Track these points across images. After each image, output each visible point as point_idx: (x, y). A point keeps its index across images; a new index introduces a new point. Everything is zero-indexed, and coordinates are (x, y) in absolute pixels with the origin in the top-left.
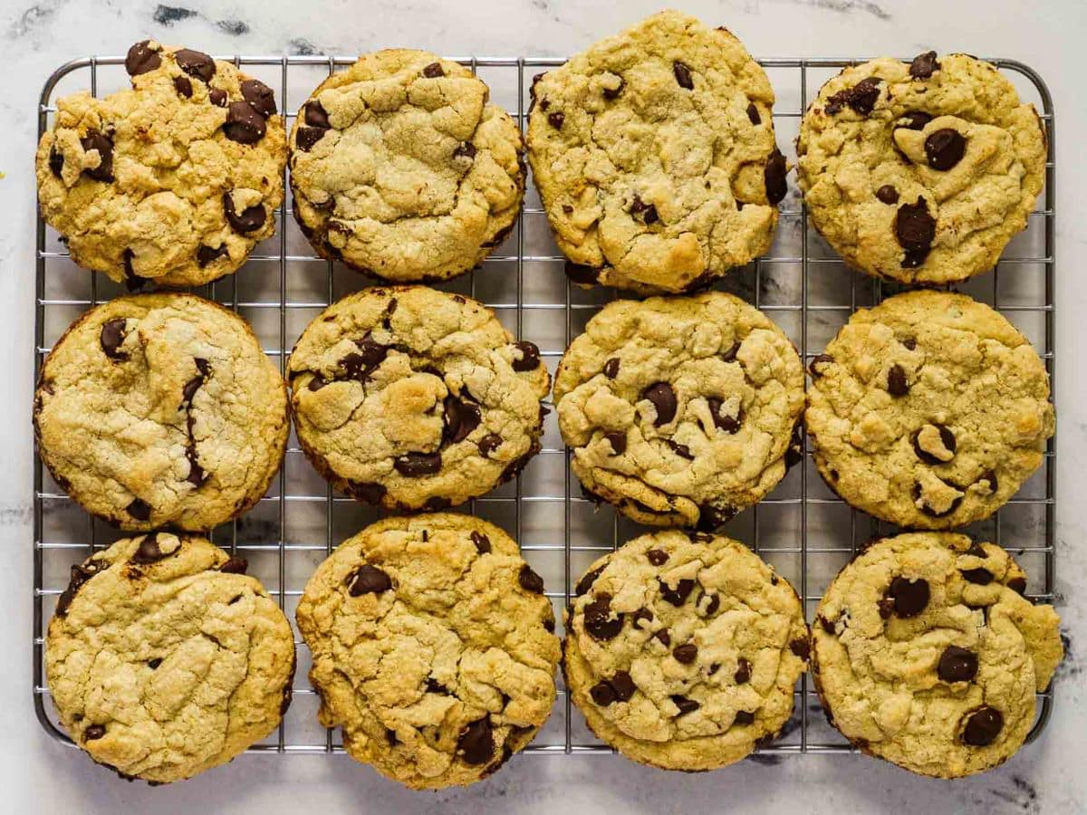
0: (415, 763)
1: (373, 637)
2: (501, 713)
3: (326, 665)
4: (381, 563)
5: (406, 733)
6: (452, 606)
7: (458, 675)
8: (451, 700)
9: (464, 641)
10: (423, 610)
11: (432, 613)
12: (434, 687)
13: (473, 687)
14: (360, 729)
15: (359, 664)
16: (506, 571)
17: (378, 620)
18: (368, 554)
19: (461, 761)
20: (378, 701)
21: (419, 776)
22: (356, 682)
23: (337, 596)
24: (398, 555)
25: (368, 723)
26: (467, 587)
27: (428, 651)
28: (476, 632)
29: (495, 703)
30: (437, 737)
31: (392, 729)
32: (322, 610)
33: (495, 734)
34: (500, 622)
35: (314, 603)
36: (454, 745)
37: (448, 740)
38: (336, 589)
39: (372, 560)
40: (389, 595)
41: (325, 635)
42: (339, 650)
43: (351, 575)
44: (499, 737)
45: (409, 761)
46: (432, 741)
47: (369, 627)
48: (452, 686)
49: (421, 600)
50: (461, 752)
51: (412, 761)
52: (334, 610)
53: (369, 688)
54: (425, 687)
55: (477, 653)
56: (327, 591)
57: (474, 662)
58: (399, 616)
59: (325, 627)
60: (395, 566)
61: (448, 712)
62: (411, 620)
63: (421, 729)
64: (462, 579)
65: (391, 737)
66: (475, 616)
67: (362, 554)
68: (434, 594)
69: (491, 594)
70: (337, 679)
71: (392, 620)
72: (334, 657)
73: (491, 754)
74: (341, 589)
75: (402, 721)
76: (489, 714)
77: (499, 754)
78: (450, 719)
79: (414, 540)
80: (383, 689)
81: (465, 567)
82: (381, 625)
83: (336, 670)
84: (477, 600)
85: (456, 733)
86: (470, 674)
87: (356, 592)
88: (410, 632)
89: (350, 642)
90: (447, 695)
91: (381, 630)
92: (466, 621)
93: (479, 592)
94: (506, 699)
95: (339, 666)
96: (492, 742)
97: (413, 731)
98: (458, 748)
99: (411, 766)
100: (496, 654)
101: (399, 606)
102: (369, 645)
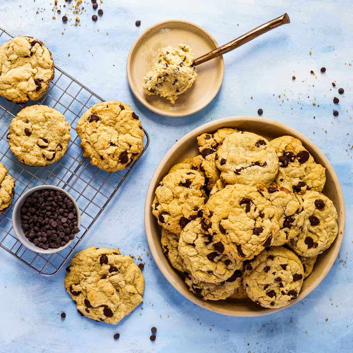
0: (108, 164)
1: (95, 132)
2: (129, 150)
3: (84, 140)
4: (97, 114)
5: (105, 156)
6: (115, 124)
7: (118, 141)
8: (116, 147)
9: (119, 132)
10: (108, 125)
11: (110, 126)
12: (112, 144)
13: (122, 143)
14: (93, 156)
15: (92, 139)
16: (128, 114)
17: (97, 128)
18: (93, 112)
19: (120, 163)
20: (98, 148)
21: (109, 168)
22: (92, 144)
23: (86, 123)
24: (101, 111)
25: (96, 154)
26: (118, 118)
27: (110, 135)
28: (122, 129)
29: (128, 147)
30: (113, 157)
31: (102, 155)
32: (82, 127)
33: (128, 155)
34: (128, 127)
35: (80, 125)
36: (118, 159)
37: (116, 157)
38: (85, 121)
39: (94, 113)
40: (99, 122)
41: (83, 133)
42: (87, 136)
43: (89, 117)
44: (129, 156)
45: (107, 164)
46: (112, 158)
47: (95, 130)
48: (116, 144)
49: (107, 122)
50: (120, 160)
51: (107, 163)
52: (85, 127)
53: (95, 145)
54: (110, 144)
55: (122, 135)
56: (83, 122)
57: (122, 137)
58: (102, 127)
59: (83, 131)
60: (100, 114)
61: (116, 150)
62: (105, 128)
63: (109, 155)
64: (118, 116)
65: (102, 158)
66: (121, 125)
67: (92, 112)
68: (111, 121)
69: (125, 120)
70: (87, 144)
71: (100, 128)
72: (86, 138)
73: (127, 161)
74: (87, 121)
75: (104, 153)
76: (126, 150)
77: (129, 161)
78: (116, 152)
79: (105, 107)
80: (99, 145)
81: (118, 113)
82: (97, 129)
83: (87, 142)
84: (121, 121)
85: (118, 156)
86: (120, 140)
87: (91, 121)
88: (105, 130)
89: (90, 134)
90: (115, 146)
91: (97, 130)
92: (119, 127)
93: (122, 119)
94: (130, 146)
95: (87, 140)
96: (128, 157)
97: (107, 155)
98: (119, 160)
99: (107, 165)
100: (127, 135)
101: (102, 125)
102: (94, 134)
